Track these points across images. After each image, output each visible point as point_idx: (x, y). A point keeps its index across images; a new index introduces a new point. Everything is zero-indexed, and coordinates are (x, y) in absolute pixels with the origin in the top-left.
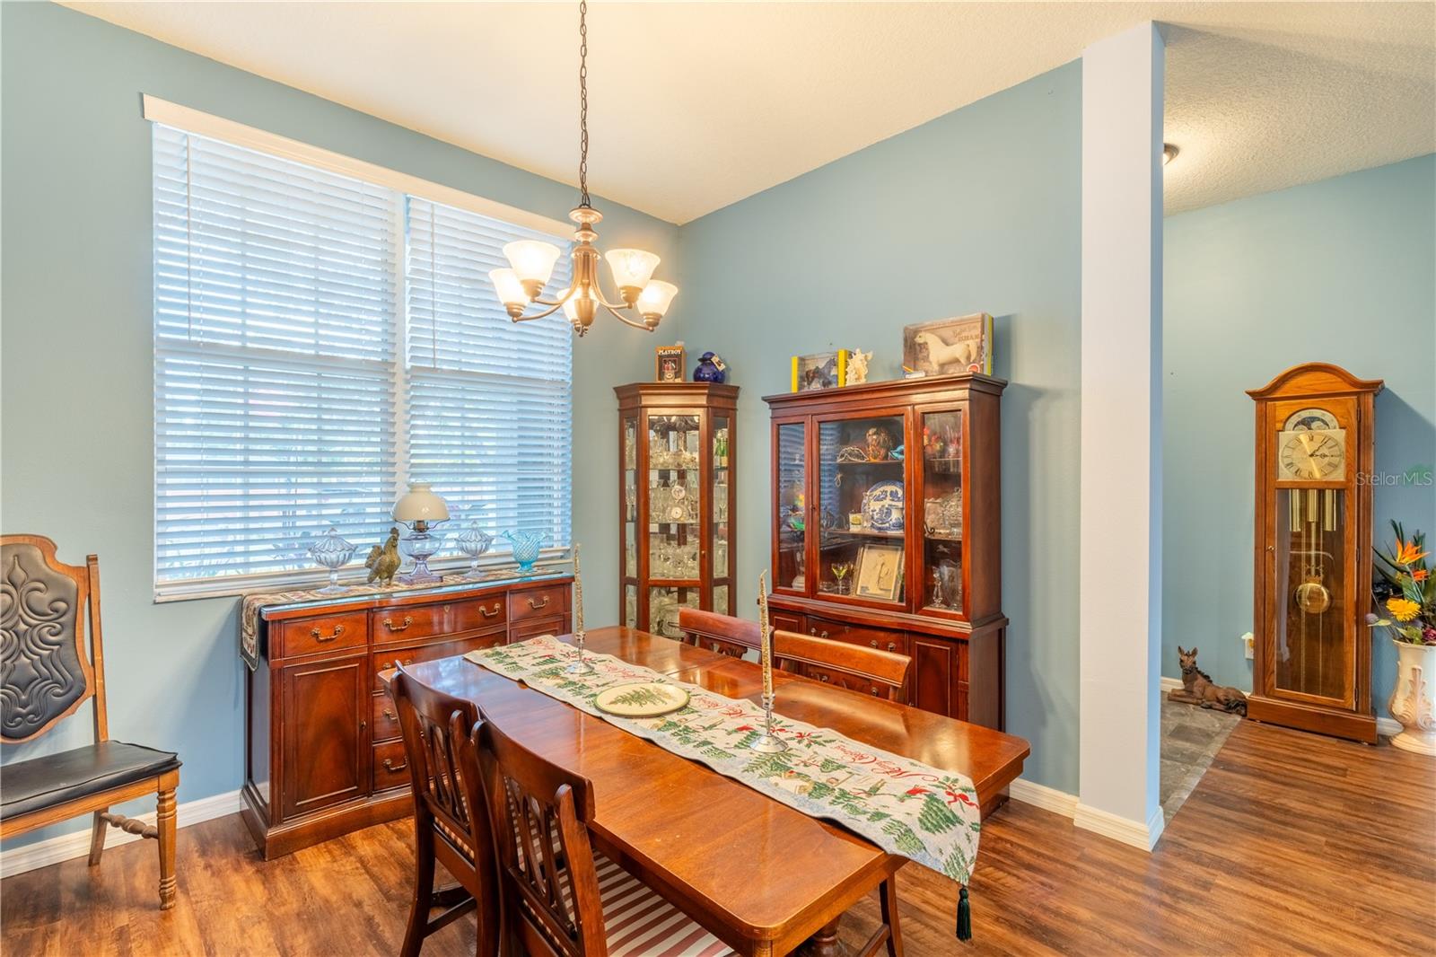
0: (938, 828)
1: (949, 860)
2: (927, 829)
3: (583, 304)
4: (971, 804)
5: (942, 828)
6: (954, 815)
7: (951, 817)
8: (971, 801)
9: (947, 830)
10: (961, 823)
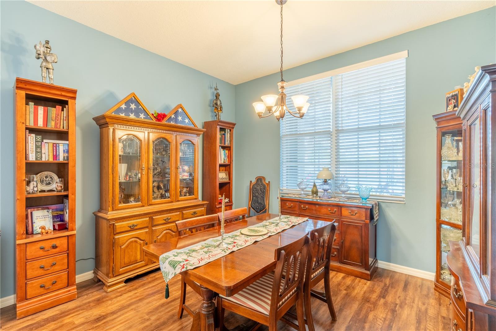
0: (170, 264)
1: (165, 272)
2: (169, 262)
3: (281, 111)
4: (181, 270)
5: (171, 265)
6: (176, 267)
7: (175, 266)
8: (182, 270)
9: (171, 267)
10: (175, 269)
